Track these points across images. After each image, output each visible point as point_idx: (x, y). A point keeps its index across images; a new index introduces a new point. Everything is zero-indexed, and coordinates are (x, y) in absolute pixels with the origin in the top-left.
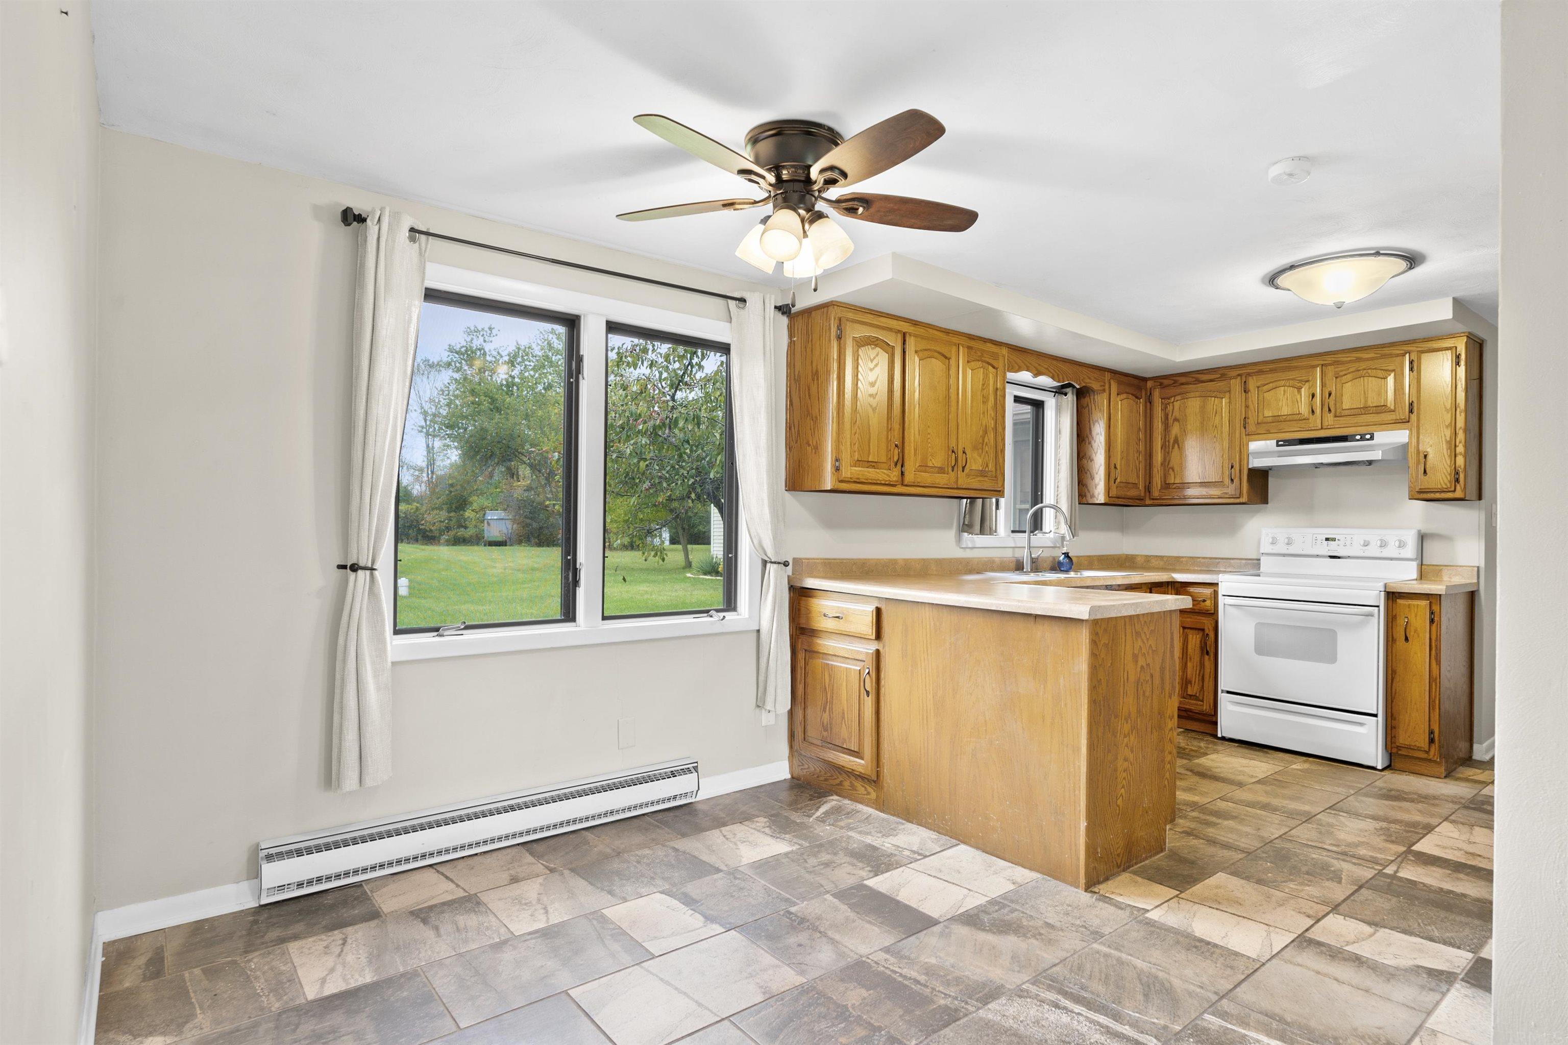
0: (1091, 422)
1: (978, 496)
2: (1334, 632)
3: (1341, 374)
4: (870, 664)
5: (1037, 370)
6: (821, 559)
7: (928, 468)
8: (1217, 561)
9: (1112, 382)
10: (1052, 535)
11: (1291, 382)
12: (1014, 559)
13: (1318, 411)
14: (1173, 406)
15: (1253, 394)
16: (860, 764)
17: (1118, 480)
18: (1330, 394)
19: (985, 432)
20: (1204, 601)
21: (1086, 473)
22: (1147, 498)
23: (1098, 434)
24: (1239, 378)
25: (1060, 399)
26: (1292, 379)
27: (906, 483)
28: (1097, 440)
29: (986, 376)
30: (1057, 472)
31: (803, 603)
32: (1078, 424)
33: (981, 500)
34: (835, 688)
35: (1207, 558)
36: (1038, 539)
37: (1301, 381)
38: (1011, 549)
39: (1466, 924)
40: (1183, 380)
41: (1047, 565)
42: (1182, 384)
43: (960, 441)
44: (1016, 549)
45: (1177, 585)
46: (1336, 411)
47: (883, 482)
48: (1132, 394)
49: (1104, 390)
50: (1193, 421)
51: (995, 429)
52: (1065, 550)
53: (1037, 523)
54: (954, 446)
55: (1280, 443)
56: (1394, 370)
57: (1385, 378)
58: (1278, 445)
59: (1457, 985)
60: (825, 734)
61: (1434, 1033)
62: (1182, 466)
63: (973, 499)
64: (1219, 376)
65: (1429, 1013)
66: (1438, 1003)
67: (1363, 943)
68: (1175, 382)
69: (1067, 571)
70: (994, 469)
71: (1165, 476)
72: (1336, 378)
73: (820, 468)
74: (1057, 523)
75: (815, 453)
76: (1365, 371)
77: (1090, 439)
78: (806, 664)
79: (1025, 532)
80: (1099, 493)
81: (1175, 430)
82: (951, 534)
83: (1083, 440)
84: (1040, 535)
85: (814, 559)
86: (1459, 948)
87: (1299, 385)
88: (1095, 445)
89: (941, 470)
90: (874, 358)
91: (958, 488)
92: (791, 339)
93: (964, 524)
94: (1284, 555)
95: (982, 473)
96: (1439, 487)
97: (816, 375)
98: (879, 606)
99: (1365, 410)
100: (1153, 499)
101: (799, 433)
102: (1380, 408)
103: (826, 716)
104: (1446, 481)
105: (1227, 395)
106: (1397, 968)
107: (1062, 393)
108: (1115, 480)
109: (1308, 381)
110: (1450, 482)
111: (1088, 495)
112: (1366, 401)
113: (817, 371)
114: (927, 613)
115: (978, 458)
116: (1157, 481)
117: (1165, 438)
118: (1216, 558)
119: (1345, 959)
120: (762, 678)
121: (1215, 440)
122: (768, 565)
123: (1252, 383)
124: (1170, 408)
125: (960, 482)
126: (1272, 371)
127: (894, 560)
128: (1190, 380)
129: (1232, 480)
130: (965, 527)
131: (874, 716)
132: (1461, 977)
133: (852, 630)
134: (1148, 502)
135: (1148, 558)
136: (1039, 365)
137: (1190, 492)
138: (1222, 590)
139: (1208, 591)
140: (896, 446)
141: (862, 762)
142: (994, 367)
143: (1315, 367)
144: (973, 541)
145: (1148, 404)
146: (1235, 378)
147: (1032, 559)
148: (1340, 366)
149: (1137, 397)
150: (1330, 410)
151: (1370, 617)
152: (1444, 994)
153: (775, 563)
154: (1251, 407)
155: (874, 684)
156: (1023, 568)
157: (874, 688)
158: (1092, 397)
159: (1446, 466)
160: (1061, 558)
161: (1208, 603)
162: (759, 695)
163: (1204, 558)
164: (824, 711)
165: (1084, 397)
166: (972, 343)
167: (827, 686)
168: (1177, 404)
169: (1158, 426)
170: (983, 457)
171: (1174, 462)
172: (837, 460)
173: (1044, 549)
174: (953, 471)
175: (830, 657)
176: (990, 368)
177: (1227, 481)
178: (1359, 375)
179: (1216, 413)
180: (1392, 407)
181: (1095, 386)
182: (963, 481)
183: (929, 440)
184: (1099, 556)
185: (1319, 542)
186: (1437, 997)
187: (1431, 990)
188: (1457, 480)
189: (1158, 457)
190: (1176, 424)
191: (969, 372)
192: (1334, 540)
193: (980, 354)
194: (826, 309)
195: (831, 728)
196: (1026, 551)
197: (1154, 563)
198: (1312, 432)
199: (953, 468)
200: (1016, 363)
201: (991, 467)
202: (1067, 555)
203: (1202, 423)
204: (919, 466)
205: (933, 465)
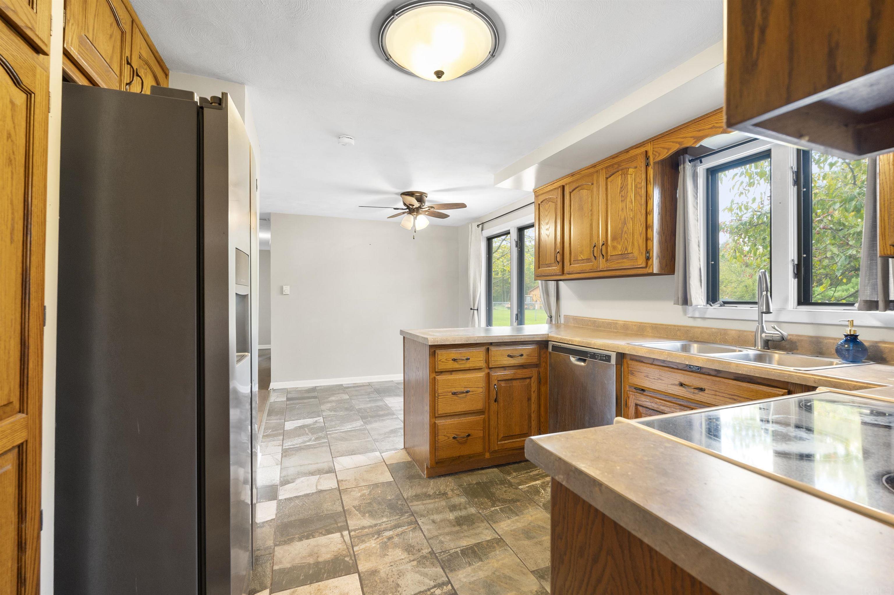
7: (579, 261)
19: (625, 223)
27: (565, 273)
29: (624, 179)
39: (289, 517)
47: (553, 274)
51: (634, 218)
54: (596, 242)
59: (278, 482)
61: (277, 465)
65: (281, 469)
66: (281, 473)
67: (316, 481)
86: (285, 499)
90: (548, 209)
95: (623, 256)
106: (299, 478)
115: (618, 245)
119: (315, 472)
132: (279, 487)
140: (558, 252)
142: (633, 168)
152: (280, 477)
170: (622, 243)
174: (596, 259)
176: (629, 170)
182: (604, 265)
186: (282, 475)
187: (285, 476)
191: (609, 184)
193: (617, 167)
204: (573, 261)
205: (582, 259)
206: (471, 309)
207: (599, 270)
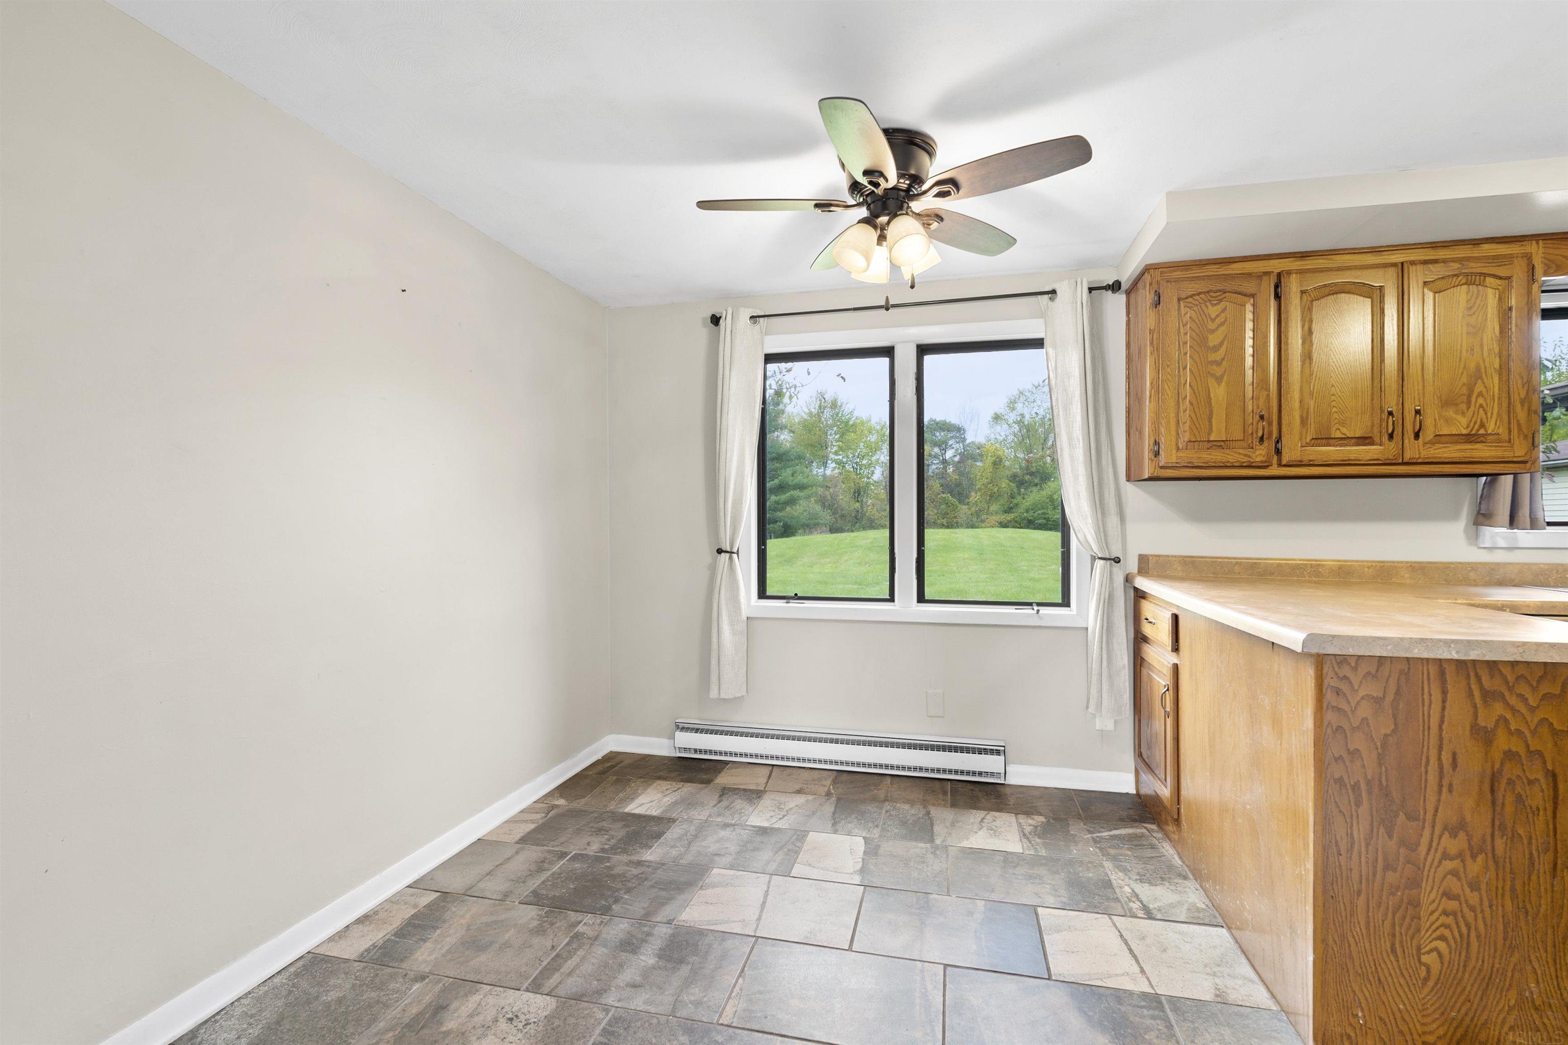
4: (1170, 680)
6: (1179, 557)
7: (1333, 441)
19: (1477, 377)
27: (1286, 462)
29: (1476, 295)
31: (1139, 605)
34: (1153, 703)
43: (1408, 401)
47: (1237, 464)
54: (1394, 406)
60: (1148, 752)
70: (1502, 430)
75: (1140, 438)
78: (1140, 671)
89: (1365, 441)
90: (1218, 316)
91: (1406, 464)
92: (1128, 317)
93: (1479, 513)
95: (1470, 438)
97: (1140, 351)
98: (1176, 613)
101: (1133, 418)
103: (1149, 733)
113: (1140, 347)
115: (1459, 417)
122: (1097, 561)
125: (1408, 456)
130: (1482, 518)
131: (1173, 742)
133: (1159, 638)
140: (1262, 417)
153: (1102, 558)
155: (1173, 704)
157: (1173, 709)
166: (1440, 254)
167: (1149, 699)
170: (1470, 413)
172: (1156, 444)
174: (1392, 439)
182: (1417, 452)
183: (1334, 404)
191: (1430, 298)
193: (1457, 266)
195: (1151, 748)
199: (1390, 436)
201: (1495, 427)
204: (1313, 439)
205: (1344, 436)
206: (720, 551)
207: (1400, 461)
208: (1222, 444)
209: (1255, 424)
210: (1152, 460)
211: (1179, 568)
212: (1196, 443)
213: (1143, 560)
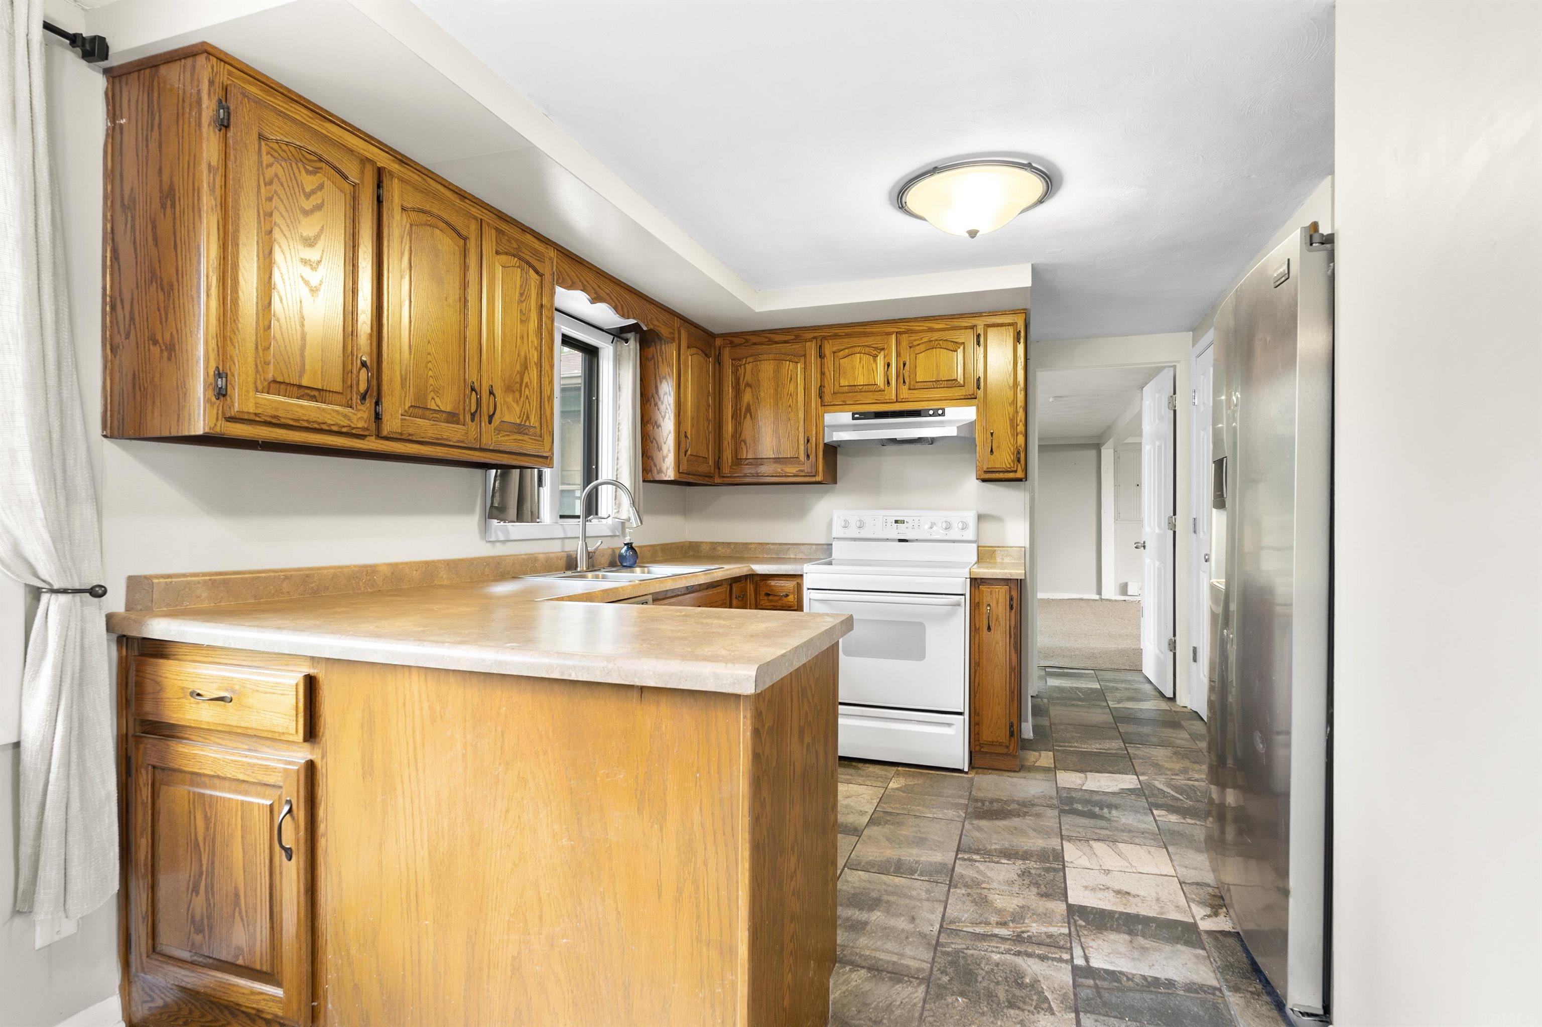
0: (658, 378)
1: (514, 463)
2: (922, 626)
3: (916, 343)
4: (293, 791)
5: (596, 293)
6: (204, 574)
7: (427, 413)
8: (787, 547)
9: (683, 332)
10: (610, 521)
11: (867, 349)
12: (564, 554)
13: (893, 382)
14: (745, 369)
15: (829, 360)
16: (274, 998)
17: (689, 453)
18: (904, 365)
19: (525, 367)
20: (787, 596)
21: (652, 442)
22: (716, 476)
23: (665, 394)
24: (814, 341)
25: (619, 347)
26: (868, 346)
27: (385, 433)
28: (666, 402)
29: (525, 283)
30: (617, 439)
31: (149, 670)
32: (641, 380)
33: (518, 470)
34: (217, 844)
35: (776, 544)
36: (595, 526)
37: (876, 349)
38: (559, 541)
40: (755, 339)
41: (605, 560)
42: (754, 344)
43: (485, 375)
44: (566, 541)
45: (756, 578)
46: (910, 384)
47: (335, 428)
48: (702, 351)
49: (673, 339)
50: (766, 389)
51: (540, 365)
52: (627, 540)
53: (591, 507)
54: (474, 380)
55: (856, 416)
56: (963, 343)
57: (956, 351)
58: (854, 418)
60: (198, 938)
62: (756, 441)
63: (506, 469)
64: (793, 337)
68: (747, 341)
69: (631, 567)
70: (537, 425)
71: (736, 451)
72: (910, 347)
73: (181, 390)
74: (618, 505)
75: (169, 359)
76: (937, 342)
77: (657, 400)
78: (154, 795)
79: (578, 517)
80: (668, 469)
81: (747, 397)
82: (472, 522)
83: (648, 401)
84: (595, 521)
85: (184, 575)
87: (875, 352)
88: (662, 408)
89: (452, 418)
90: (313, 192)
91: (481, 450)
92: (113, 121)
93: (492, 506)
94: (855, 539)
95: (520, 429)
96: (1004, 466)
97: (168, 197)
98: (312, 671)
99: (936, 384)
100: (723, 477)
101: (132, 318)
102: (950, 382)
103: (199, 902)
104: (1010, 461)
105: (802, 359)
107: (622, 339)
108: (686, 452)
109: (883, 349)
110: (1013, 461)
111: (655, 470)
112: (938, 374)
113: (172, 188)
114: (415, 685)
115: (515, 405)
116: (728, 455)
117: (736, 405)
118: (786, 544)
120: (26, 850)
121: (790, 410)
122: (45, 598)
123: (828, 348)
124: (741, 371)
125: (484, 440)
126: (848, 335)
127: (371, 566)
128: (763, 340)
129: (808, 456)
130: (495, 511)
131: (302, 898)
133: (254, 725)
134: (717, 480)
135: (714, 545)
136: (599, 287)
137: (765, 469)
138: (807, 583)
139: (790, 585)
140: (364, 364)
141: (278, 992)
142: (537, 272)
143: (890, 334)
144: (507, 532)
145: (717, 365)
146: (810, 340)
147: (588, 553)
148: (913, 335)
149: (706, 355)
150: (904, 382)
151: (957, 607)
153: (64, 591)
154: (827, 374)
155: (302, 833)
156: (576, 567)
157: (302, 841)
158: (658, 348)
159: (1010, 446)
160: (623, 551)
161: (791, 598)
162: (21, 886)
163: (773, 544)
164: (196, 890)
165: (649, 347)
166: (504, 226)
167: (200, 839)
168: (749, 367)
169: (729, 391)
170: (521, 403)
171: (747, 433)
172: (219, 375)
173: (603, 539)
174: (473, 420)
175: (207, 780)
176: (531, 272)
177: (802, 457)
178: (932, 346)
179: (791, 379)
180: (962, 382)
181: (664, 331)
182: (490, 438)
183: (430, 365)
184: (663, 545)
185: (889, 524)
188: (1019, 461)
189: (729, 428)
190: (748, 390)
191: (499, 271)
192: (903, 522)
193: (515, 245)
194: (189, 62)
195: (211, 928)
196: (580, 542)
197: (721, 550)
198: (887, 405)
199: (473, 415)
200: (568, 275)
201: (534, 420)
202: (630, 546)
203: (776, 390)
204: (412, 406)
205: (438, 409)
207: (478, 446)
208: (316, 393)
209: (355, 372)
210: (212, 404)
211: (204, 595)
212: (282, 386)
213: (135, 584)
